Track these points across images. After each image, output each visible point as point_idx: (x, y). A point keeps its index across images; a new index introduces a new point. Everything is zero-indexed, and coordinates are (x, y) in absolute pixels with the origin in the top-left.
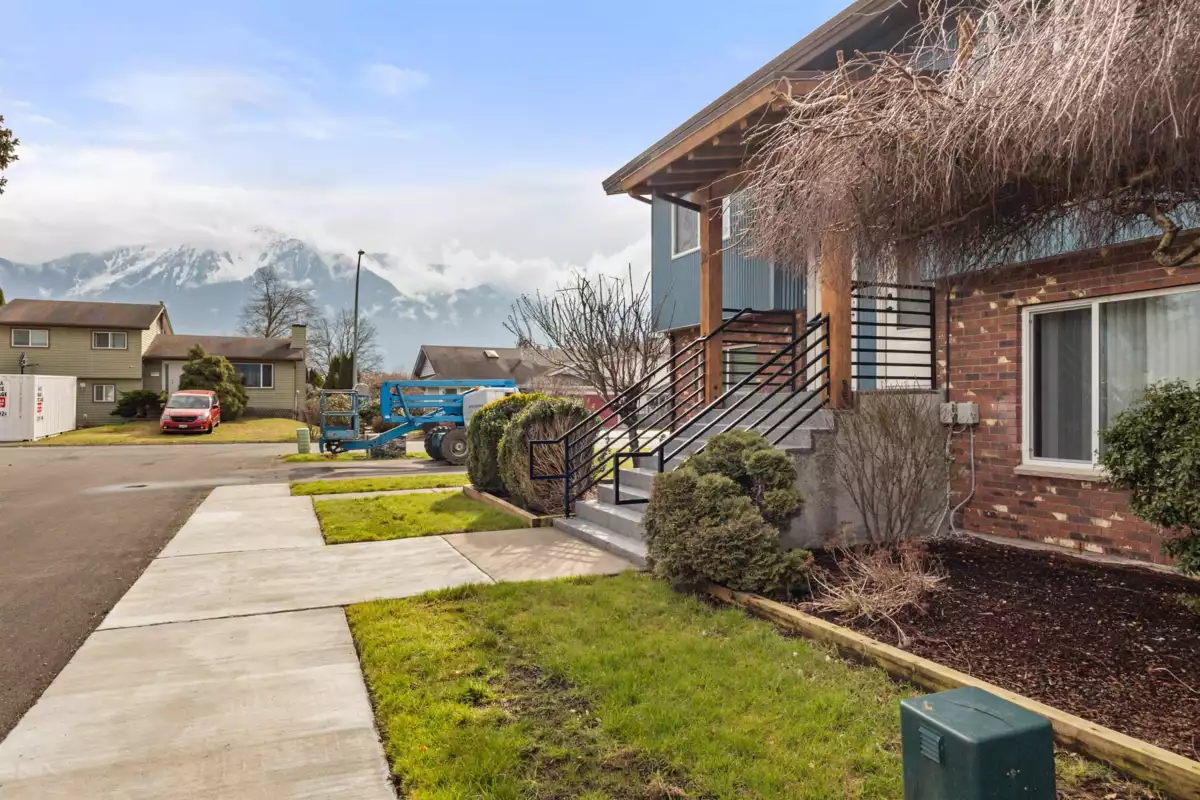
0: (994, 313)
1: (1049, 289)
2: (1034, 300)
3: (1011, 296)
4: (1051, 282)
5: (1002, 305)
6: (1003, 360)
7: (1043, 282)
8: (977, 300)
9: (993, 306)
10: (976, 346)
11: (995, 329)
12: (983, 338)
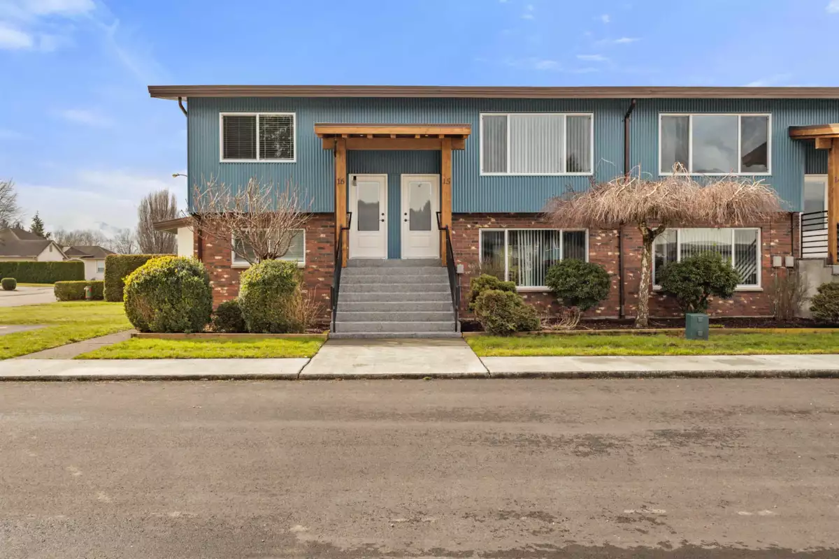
0: (469, 229)
1: (492, 223)
2: (486, 226)
3: (477, 223)
4: (493, 220)
5: (472, 226)
6: (473, 248)
7: (490, 220)
8: (461, 222)
9: (469, 226)
10: (461, 242)
11: (470, 236)
12: (464, 238)
